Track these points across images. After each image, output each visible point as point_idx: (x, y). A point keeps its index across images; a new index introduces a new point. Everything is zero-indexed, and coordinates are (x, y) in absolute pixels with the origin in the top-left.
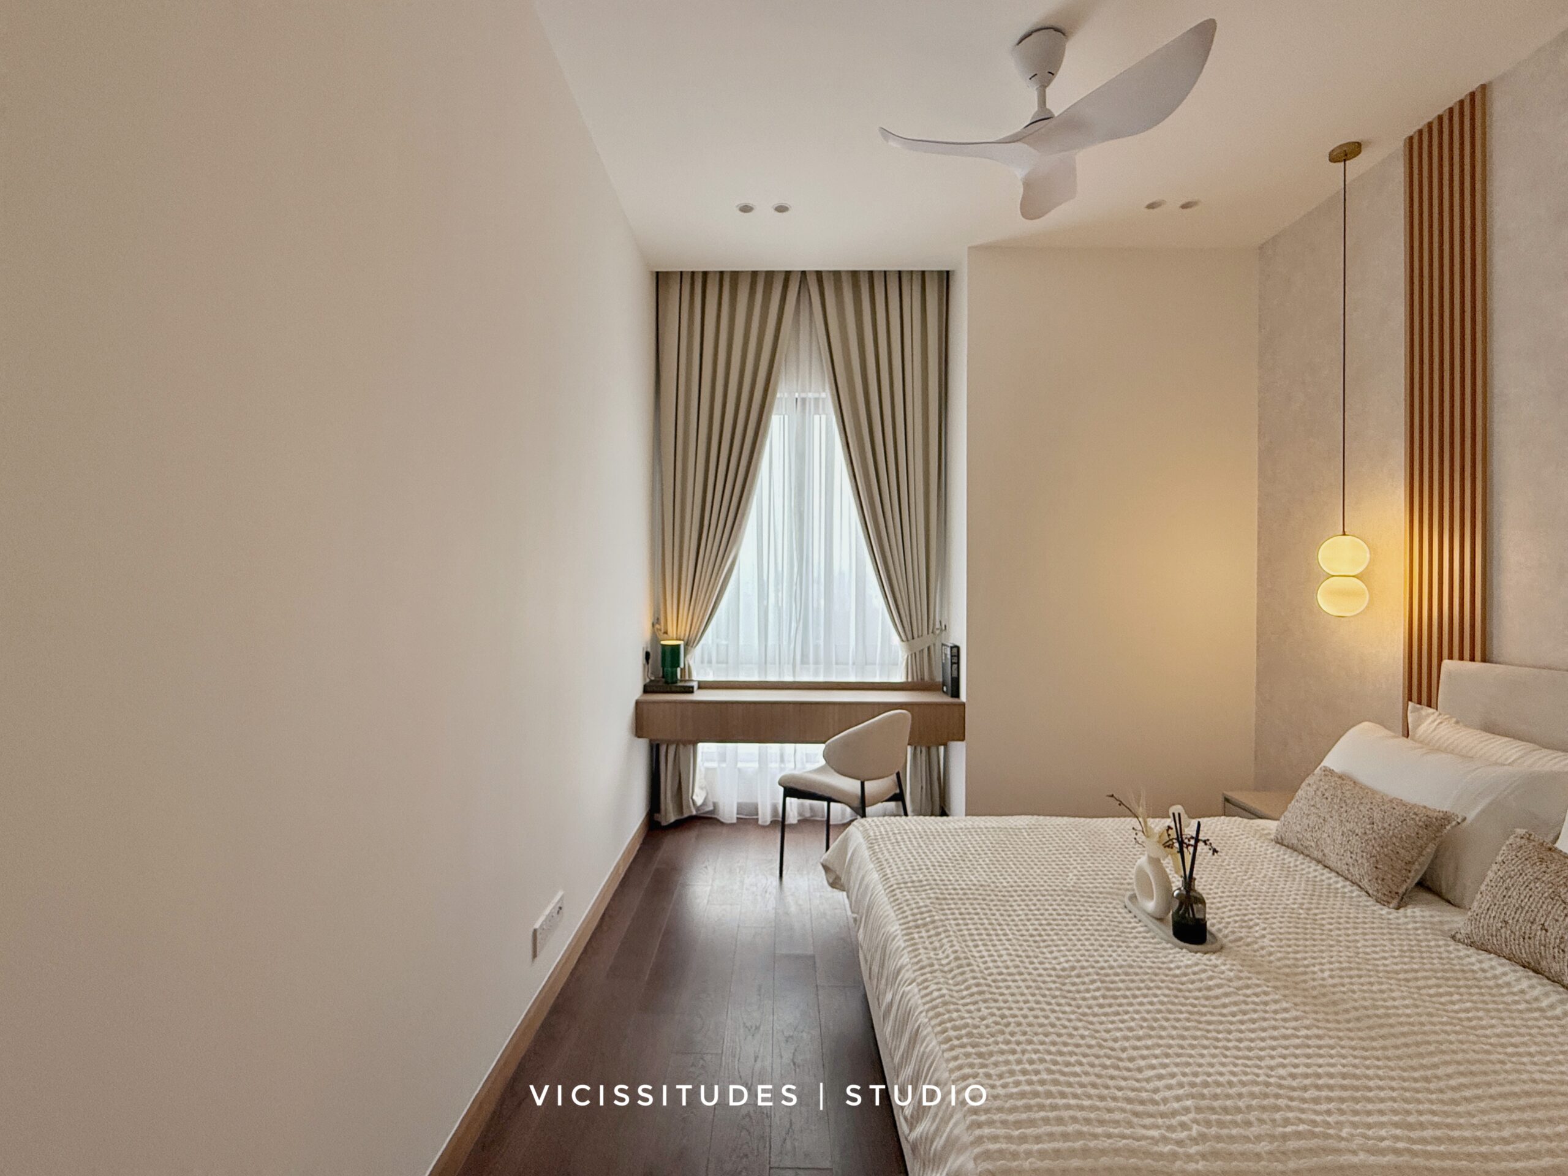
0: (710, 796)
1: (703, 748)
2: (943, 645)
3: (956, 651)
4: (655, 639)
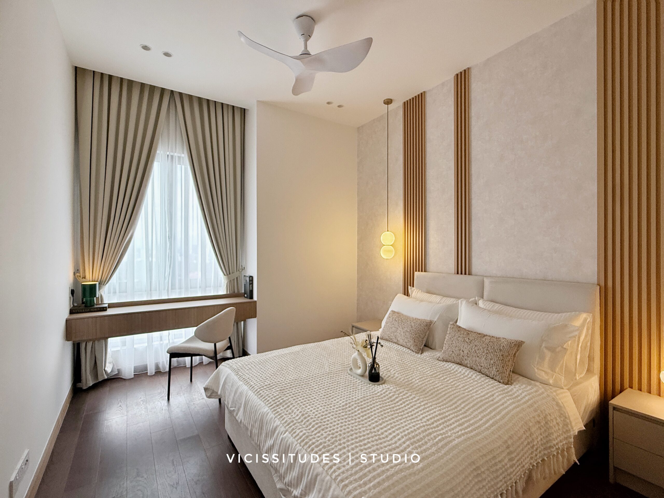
0: (115, 366)
1: (111, 341)
2: (244, 276)
3: (251, 278)
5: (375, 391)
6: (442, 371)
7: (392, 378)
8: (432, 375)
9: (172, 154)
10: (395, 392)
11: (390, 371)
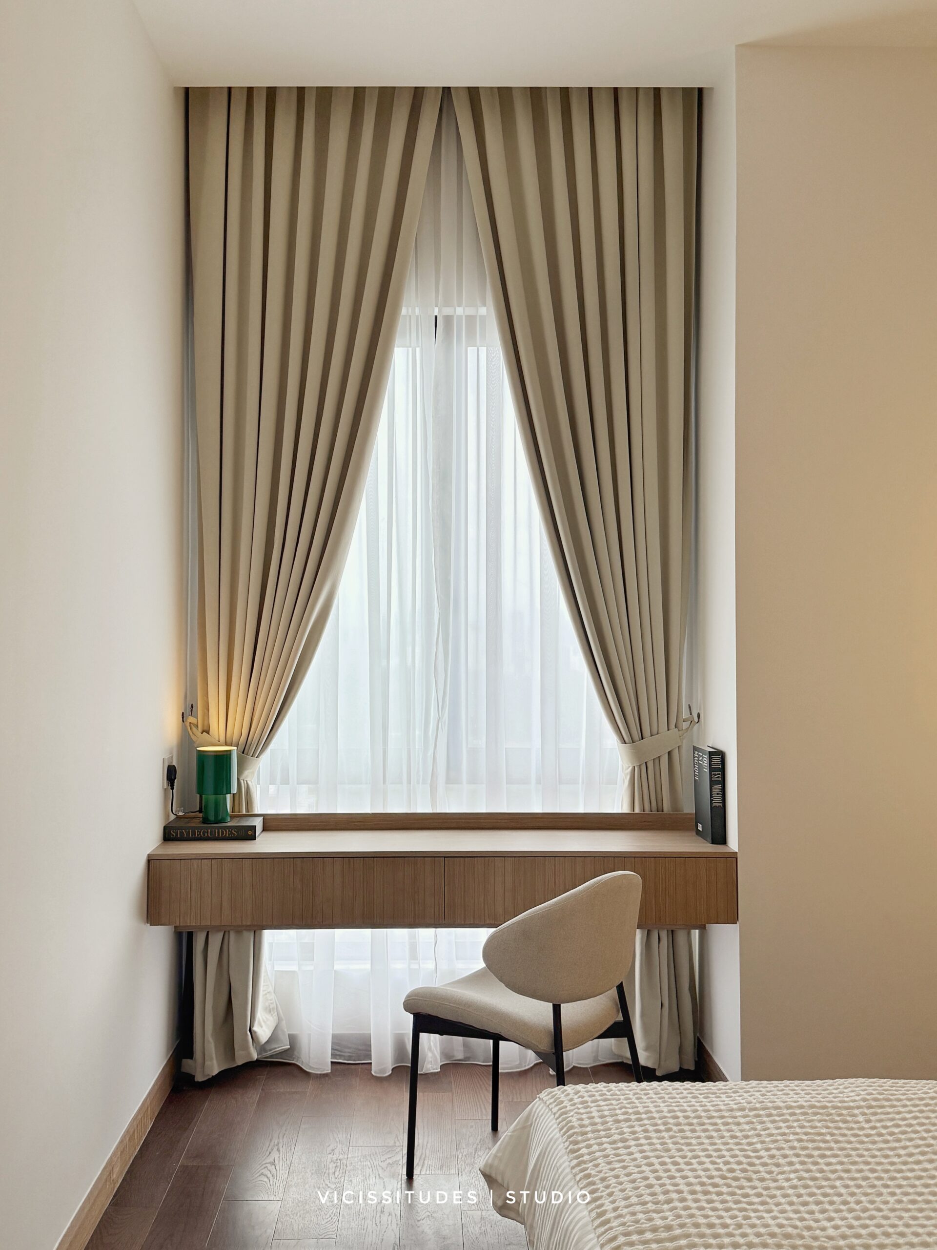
0: (284, 1023)
1: (270, 936)
2: (695, 749)
3: (718, 759)
4: (186, 741)
9: (447, 311)
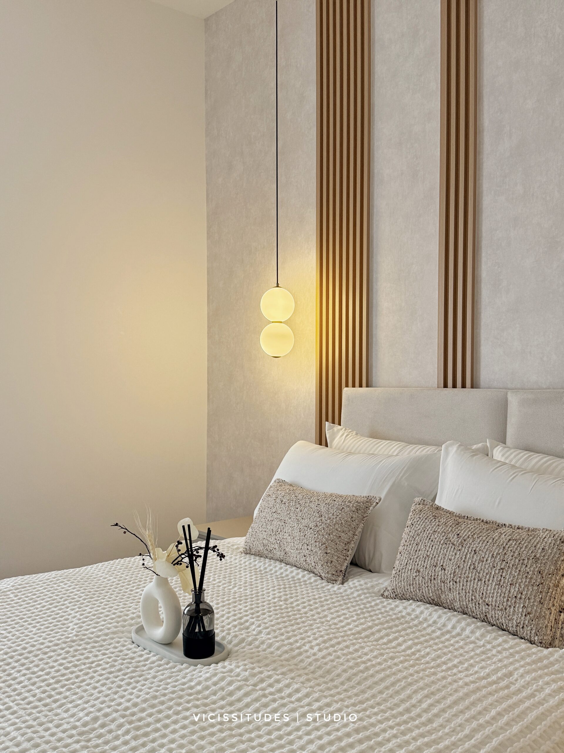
5: (191, 680)
6: (387, 622)
7: (250, 644)
8: (359, 633)
10: (246, 680)
11: (247, 628)
